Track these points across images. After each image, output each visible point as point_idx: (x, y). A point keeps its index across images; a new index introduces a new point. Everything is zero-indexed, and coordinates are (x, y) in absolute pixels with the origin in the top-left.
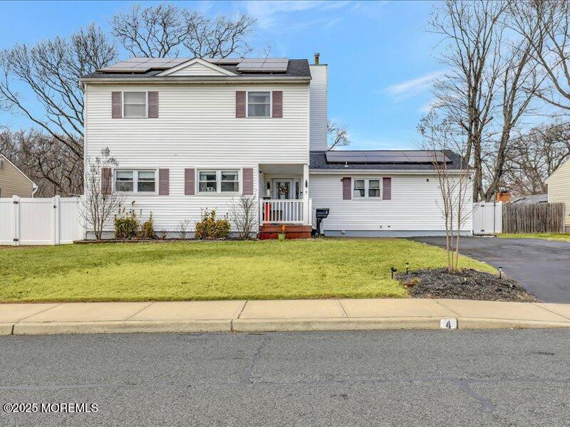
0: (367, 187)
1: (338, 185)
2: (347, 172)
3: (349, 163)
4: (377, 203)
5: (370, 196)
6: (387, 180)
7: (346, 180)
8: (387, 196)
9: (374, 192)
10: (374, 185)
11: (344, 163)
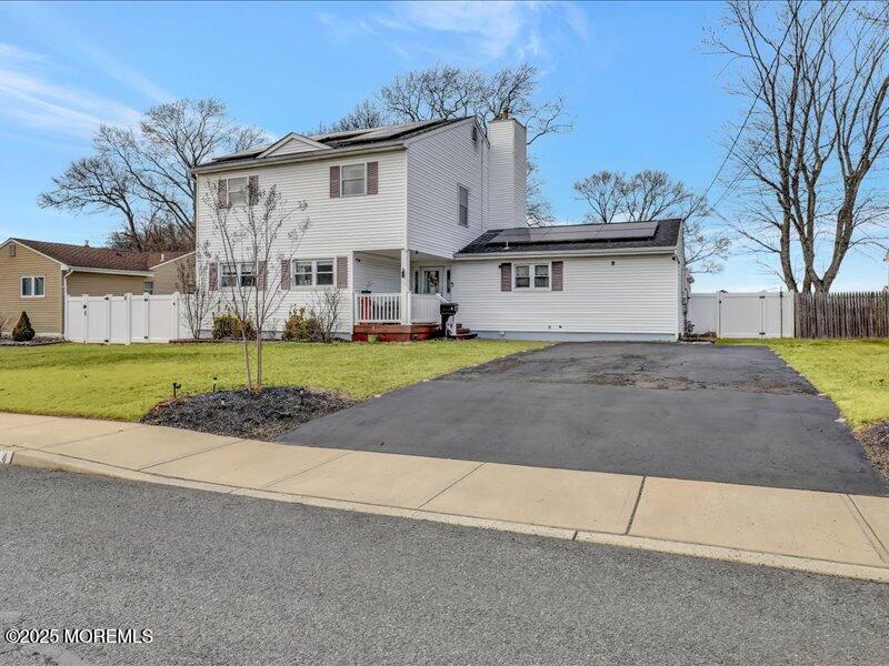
0: (532, 274)
1: (494, 273)
2: (506, 255)
3: (510, 244)
4: (545, 295)
5: (536, 286)
6: (557, 264)
7: (505, 266)
8: (558, 286)
9: (541, 281)
10: (541, 273)
11: (503, 245)
